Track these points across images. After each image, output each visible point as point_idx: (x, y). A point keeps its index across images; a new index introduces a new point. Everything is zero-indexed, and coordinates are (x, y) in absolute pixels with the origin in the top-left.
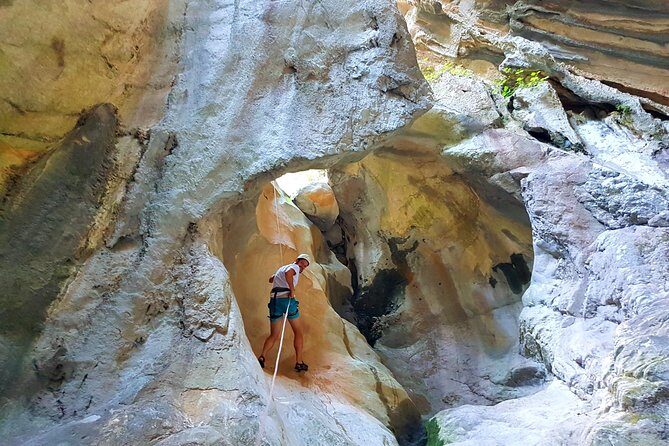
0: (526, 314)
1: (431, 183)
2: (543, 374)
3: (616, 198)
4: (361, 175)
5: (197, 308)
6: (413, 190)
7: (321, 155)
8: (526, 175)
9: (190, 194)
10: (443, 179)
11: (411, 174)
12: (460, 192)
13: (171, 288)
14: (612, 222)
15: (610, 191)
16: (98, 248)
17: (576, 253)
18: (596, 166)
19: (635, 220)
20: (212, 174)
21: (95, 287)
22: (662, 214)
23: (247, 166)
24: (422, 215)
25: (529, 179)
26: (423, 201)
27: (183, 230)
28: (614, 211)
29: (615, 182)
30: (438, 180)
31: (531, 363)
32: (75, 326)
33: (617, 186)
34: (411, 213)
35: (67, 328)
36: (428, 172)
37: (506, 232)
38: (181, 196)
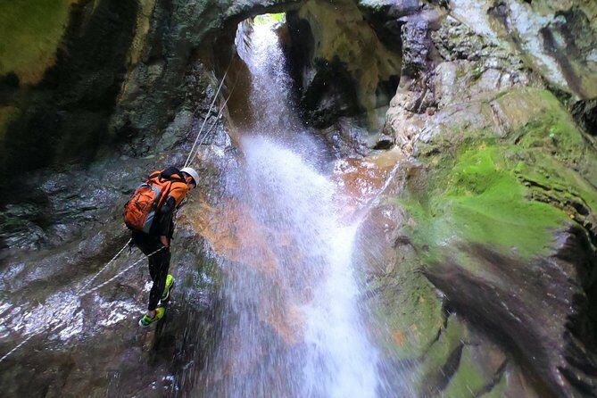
0: (391, 111)
1: (350, 26)
2: (392, 144)
3: (454, 41)
4: (307, 18)
5: (200, 102)
6: (338, 31)
7: (272, 4)
8: (405, 23)
9: (189, 29)
10: (357, 23)
11: (339, 18)
12: (367, 33)
13: (185, 89)
14: (448, 57)
15: (453, 36)
16: (138, 63)
17: (424, 76)
18: (449, 17)
19: (461, 56)
20: (203, 15)
21: (141, 87)
22: (477, 52)
23: (226, 9)
24: (342, 48)
25: (406, 25)
26: (344, 39)
27: (188, 53)
28: (450, 49)
29: (457, 30)
30: (354, 24)
31: (387, 138)
32: (134, 109)
33: (458, 32)
34: (336, 47)
35: (130, 110)
36: (348, 17)
37: (390, 61)
38: (184, 30)
